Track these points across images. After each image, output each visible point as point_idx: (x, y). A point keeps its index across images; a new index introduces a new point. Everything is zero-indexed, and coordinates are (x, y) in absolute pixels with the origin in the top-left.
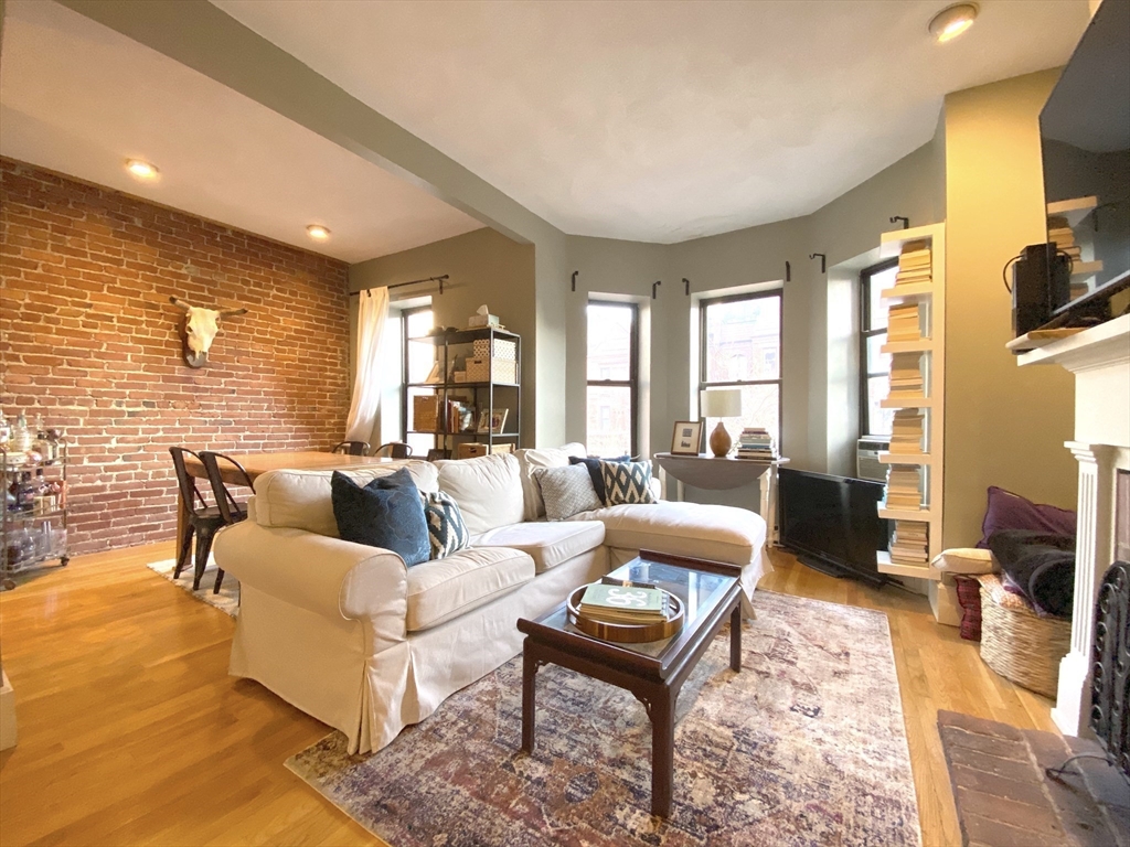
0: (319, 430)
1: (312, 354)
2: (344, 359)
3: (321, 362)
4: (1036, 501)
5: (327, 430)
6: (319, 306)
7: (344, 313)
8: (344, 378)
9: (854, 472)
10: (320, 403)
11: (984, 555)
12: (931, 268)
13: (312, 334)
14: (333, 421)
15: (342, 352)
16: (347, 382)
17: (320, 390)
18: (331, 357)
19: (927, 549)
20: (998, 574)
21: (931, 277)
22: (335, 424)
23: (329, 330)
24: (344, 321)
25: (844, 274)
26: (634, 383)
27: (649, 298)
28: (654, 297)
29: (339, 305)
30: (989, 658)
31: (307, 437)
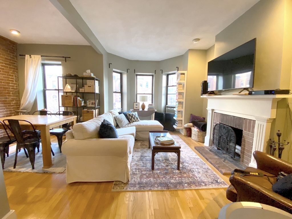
0: (8, 106)
1: (4, 77)
2: (16, 79)
3: (8, 80)
4: (196, 116)
5: (12, 106)
6: (6, 59)
7: (15, 61)
8: (17, 86)
9: (165, 111)
10: (8, 96)
11: (191, 124)
12: (184, 78)
13: (3, 69)
14: (14, 102)
15: (15, 76)
16: (18, 87)
17: (8, 91)
18: (11, 78)
19: (182, 124)
20: (193, 127)
21: (184, 80)
22: (15, 103)
23: (10, 68)
24: (15, 65)
25: (165, 75)
26: (121, 92)
27: (126, 72)
28: (127, 72)
29: (13, 58)
30: (193, 139)
31: (4, 109)
